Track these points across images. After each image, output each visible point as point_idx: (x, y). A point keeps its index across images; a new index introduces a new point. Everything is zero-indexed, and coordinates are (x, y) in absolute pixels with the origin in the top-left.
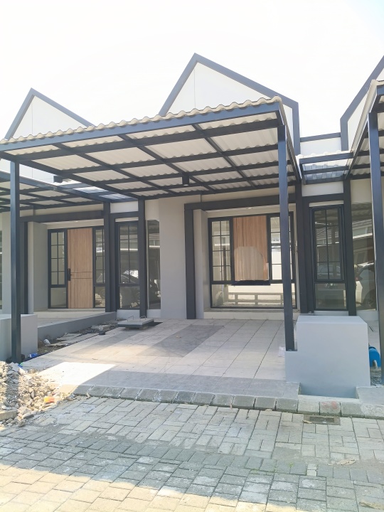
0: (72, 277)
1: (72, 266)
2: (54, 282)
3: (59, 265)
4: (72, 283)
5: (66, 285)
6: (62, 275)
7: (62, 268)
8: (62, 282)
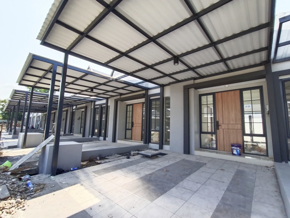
0: (134, 126)
1: (134, 121)
2: (127, 128)
3: (129, 120)
4: (134, 128)
5: (131, 129)
6: (130, 124)
7: (130, 122)
8: (130, 128)
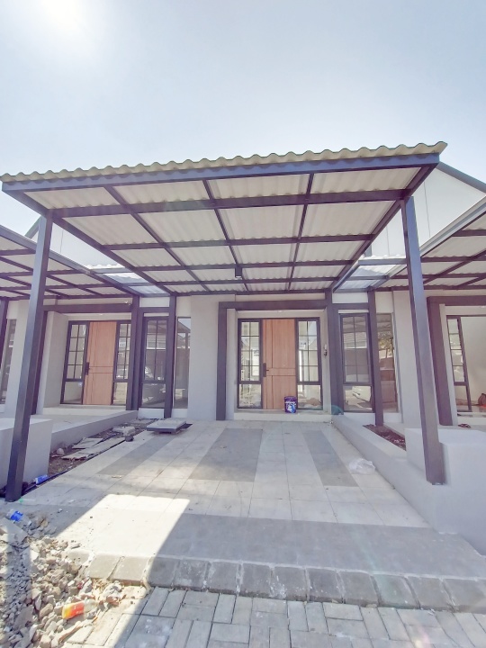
0: (90, 371)
1: (91, 361)
2: (70, 376)
4: (89, 378)
5: (83, 380)
6: (80, 369)
7: (80, 361)
8: (79, 375)
